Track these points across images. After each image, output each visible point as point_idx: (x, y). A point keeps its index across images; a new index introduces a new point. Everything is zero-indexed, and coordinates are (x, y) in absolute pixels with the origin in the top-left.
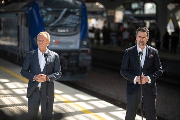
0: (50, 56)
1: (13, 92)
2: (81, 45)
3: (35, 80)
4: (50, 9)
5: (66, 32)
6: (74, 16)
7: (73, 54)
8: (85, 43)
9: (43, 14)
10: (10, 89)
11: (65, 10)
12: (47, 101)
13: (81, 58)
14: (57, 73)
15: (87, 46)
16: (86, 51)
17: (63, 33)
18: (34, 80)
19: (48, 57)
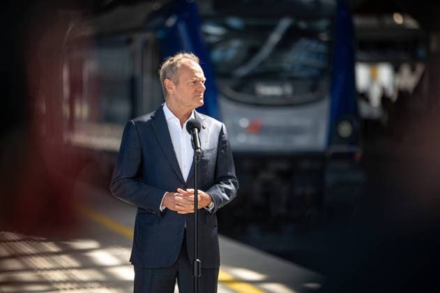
0: (204, 128)
1: (108, 274)
2: (333, 135)
3: (164, 208)
4: (235, 22)
5: (283, 96)
6: (313, 45)
7: (306, 165)
8: (345, 129)
9: (213, 39)
10: (100, 268)
11: (285, 24)
12: (196, 275)
13: (330, 179)
14: (229, 184)
15: (351, 141)
16: (350, 156)
17: (273, 97)
18: (161, 209)
19: (199, 131)
